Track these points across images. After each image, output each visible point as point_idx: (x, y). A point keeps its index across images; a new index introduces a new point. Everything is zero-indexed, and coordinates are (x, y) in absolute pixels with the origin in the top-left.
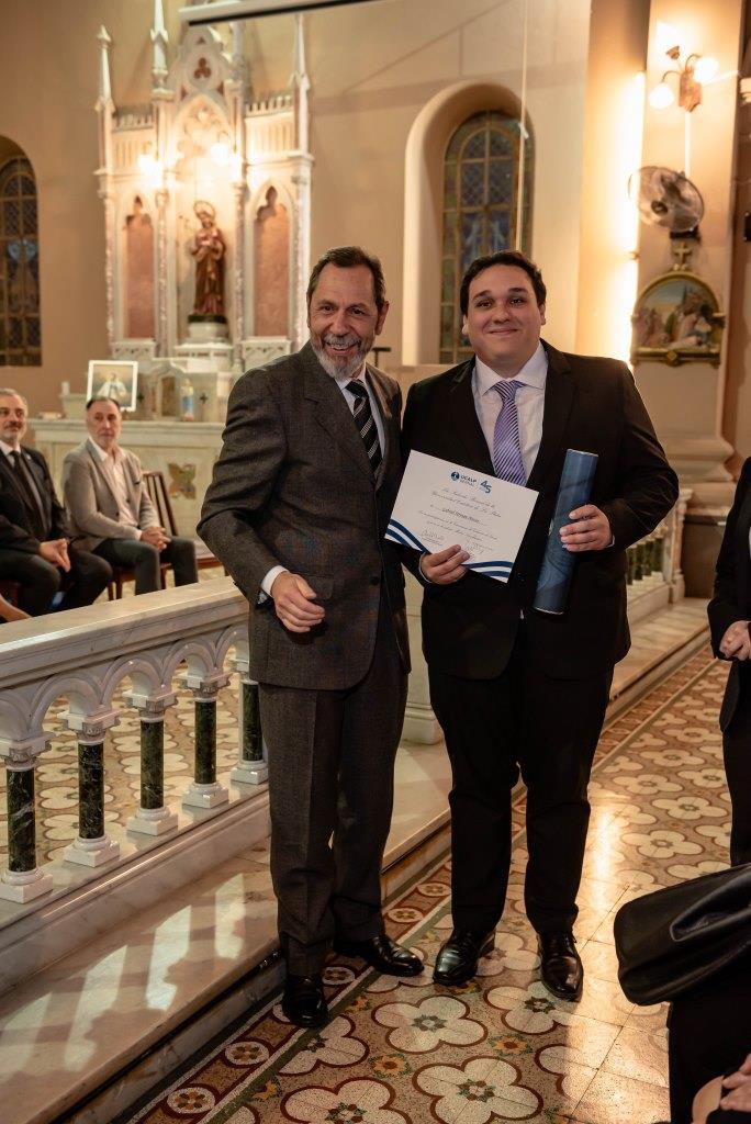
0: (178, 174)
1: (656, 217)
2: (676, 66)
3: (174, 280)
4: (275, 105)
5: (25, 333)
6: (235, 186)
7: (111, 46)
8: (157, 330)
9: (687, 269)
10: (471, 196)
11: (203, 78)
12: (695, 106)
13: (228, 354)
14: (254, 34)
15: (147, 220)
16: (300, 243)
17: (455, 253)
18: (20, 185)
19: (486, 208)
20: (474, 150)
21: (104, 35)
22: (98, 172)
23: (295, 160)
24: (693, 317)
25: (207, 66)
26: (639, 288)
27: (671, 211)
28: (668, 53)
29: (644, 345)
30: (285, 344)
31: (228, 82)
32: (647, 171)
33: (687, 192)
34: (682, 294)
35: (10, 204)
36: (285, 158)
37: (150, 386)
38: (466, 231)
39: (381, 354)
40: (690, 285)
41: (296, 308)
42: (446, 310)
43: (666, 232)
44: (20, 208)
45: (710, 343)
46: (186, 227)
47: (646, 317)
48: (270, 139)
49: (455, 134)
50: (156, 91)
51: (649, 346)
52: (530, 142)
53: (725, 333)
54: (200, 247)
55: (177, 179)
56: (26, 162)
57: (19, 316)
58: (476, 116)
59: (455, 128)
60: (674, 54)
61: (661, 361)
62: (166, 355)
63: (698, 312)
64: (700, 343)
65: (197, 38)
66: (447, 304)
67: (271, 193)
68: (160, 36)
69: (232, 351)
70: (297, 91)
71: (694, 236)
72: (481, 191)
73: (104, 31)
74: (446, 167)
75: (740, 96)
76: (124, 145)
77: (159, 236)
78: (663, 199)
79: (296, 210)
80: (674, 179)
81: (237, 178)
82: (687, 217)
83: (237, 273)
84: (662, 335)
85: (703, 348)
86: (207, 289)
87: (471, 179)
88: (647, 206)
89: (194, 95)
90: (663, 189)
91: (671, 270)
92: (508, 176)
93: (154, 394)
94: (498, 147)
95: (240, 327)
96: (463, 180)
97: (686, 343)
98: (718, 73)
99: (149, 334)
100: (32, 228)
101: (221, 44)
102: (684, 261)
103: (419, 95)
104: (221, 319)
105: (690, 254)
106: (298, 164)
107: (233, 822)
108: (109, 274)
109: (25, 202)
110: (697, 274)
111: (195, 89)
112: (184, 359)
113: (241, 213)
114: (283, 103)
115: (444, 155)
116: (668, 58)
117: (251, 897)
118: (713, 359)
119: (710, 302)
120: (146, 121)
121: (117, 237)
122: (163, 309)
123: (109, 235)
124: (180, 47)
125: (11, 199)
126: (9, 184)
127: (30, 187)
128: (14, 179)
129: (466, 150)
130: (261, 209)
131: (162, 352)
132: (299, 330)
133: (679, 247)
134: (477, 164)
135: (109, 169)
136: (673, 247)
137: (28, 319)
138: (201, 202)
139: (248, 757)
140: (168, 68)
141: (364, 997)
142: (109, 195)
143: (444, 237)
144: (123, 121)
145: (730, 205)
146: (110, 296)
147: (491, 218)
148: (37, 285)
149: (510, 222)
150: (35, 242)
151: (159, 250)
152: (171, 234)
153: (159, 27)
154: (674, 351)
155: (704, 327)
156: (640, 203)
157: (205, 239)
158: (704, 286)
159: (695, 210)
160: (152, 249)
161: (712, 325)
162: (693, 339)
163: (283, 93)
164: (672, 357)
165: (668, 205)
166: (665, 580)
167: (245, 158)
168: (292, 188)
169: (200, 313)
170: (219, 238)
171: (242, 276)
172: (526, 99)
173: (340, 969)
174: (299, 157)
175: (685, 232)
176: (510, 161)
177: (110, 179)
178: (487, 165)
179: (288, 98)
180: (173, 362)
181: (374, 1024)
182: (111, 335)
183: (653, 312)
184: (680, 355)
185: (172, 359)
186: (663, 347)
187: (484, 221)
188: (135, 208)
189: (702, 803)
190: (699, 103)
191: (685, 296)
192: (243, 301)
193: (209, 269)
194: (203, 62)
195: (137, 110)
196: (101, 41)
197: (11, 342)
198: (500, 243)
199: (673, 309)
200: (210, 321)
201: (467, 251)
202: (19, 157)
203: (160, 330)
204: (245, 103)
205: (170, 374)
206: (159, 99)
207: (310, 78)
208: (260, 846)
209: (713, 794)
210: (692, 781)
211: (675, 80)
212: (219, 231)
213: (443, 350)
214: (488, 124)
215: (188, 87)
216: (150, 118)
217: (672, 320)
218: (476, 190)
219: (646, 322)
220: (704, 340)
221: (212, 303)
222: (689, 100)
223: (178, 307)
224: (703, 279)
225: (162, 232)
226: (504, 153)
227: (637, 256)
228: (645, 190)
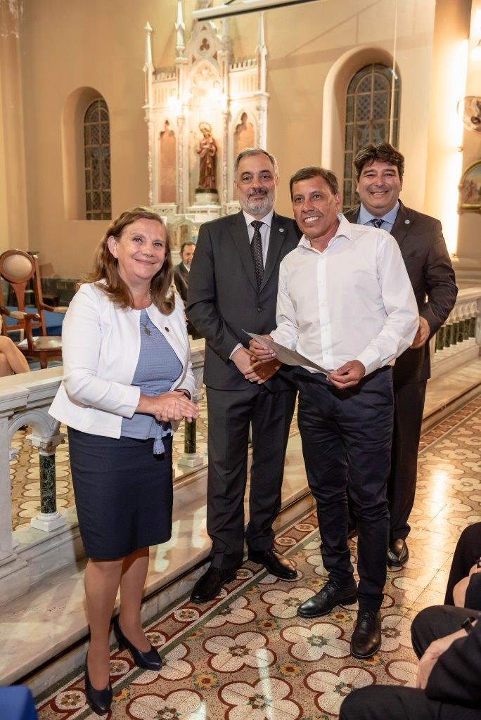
0: (190, 106)
1: (474, 126)
3: (188, 169)
4: (247, 65)
5: (102, 201)
6: (223, 113)
7: (152, 33)
8: (177, 197)
10: (362, 115)
11: (205, 49)
13: (218, 211)
14: (235, 24)
15: (172, 133)
17: (352, 149)
18: (100, 115)
19: (372, 122)
20: (365, 87)
21: (149, 27)
22: (144, 107)
23: (258, 97)
25: (207, 43)
26: (463, 168)
29: (466, 202)
31: (220, 52)
32: (469, 99)
35: (94, 126)
36: (253, 95)
37: (174, 231)
38: (360, 136)
43: (480, 135)
44: (100, 129)
46: (195, 137)
47: (467, 185)
48: (244, 84)
49: (351, 81)
50: (177, 59)
51: (469, 203)
52: (398, 82)
54: (202, 149)
55: (190, 109)
56: (103, 102)
57: (99, 190)
58: (366, 68)
59: (353, 75)
61: (476, 212)
62: (183, 213)
65: (201, 27)
67: (244, 116)
68: (180, 27)
69: (221, 209)
70: (260, 56)
72: (369, 111)
73: (148, 24)
74: (347, 98)
76: (159, 91)
77: (179, 143)
78: (478, 115)
79: (259, 126)
81: (224, 108)
83: (224, 164)
84: (477, 196)
86: (206, 174)
87: (362, 104)
88: (469, 119)
89: (200, 60)
90: (478, 110)
92: (385, 102)
93: (176, 235)
94: (379, 85)
95: (225, 195)
96: (357, 105)
99: (173, 200)
100: (106, 139)
101: (216, 30)
103: (332, 55)
104: (214, 191)
106: (260, 99)
108: (150, 166)
109: (103, 125)
111: (201, 57)
112: (193, 214)
113: (227, 128)
114: (252, 64)
115: (346, 91)
120: (172, 77)
121: (155, 143)
122: (181, 185)
123: (150, 143)
124: (193, 32)
125: (94, 123)
126: (94, 115)
127: (105, 116)
128: (96, 112)
129: (360, 87)
130: (238, 126)
131: (180, 210)
134: (367, 95)
135: (150, 105)
137: (104, 193)
138: (203, 123)
140: (185, 45)
142: (150, 120)
143: (346, 141)
144: (158, 77)
146: (150, 178)
147: (375, 127)
148: (110, 172)
149: (386, 130)
150: (108, 149)
151: (179, 151)
152: (186, 142)
153: (180, 22)
156: (464, 118)
157: (206, 144)
160: (175, 149)
163: (252, 57)
166: (476, 342)
167: (229, 96)
168: (257, 112)
169: (202, 188)
170: (213, 143)
171: (227, 165)
172: (397, 57)
174: (261, 95)
176: (386, 93)
177: (150, 110)
178: (372, 98)
179: (254, 60)
180: (187, 216)
182: (151, 201)
183: (472, 183)
185: (186, 215)
186: (478, 203)
187: (370, 129)
188: (165, 127)
192: (227, 180)
193: (208, 162)
194: (205, 41)
195: (166, 70)
196: (146, 31)
197: (94, 206)
200: (208, 192)
202: (99, 99)
203: (179, 197)
204: (229, 64)
205: (185, 223)
206: (179, 63)
207: (267, 48)
212: (213, 140)
213: (345, 207)
214: (373, 71)
215: (197, 56)
216: (174, 74)
218: (365, 111)
219: (467, 189)
221: (209, 181)
223: (190, 184)
225: (181, 141)
226: (383, 88)
227: (462, 149)
228: (467, 110)
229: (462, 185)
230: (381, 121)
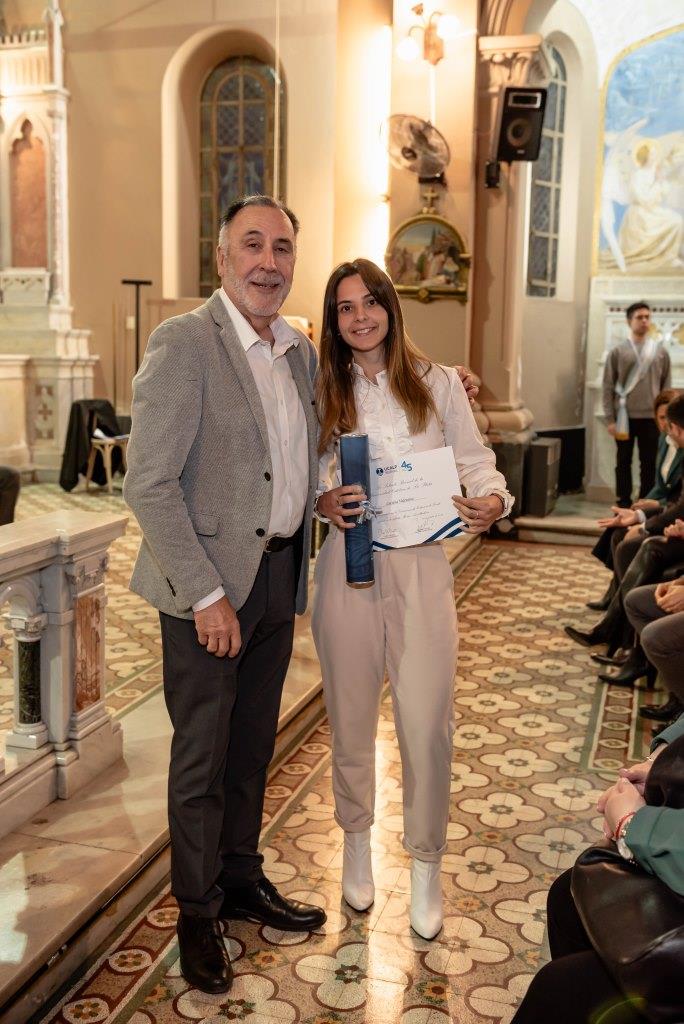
1: (406, 163)
2: (421, 22)
4: (28, 40)
9: (436, 213)
10: (227, 137)
12: (438, 60)
16: (58, 176)
17: (211, 190)
19: (242, 148)
20: (228, 93)
23: (50, 94)
24: (442, 257)
26: (391, 229)
27: (419, 157)
28: (413, 9)
29: (397, 282)
30: (44, 275)
32: (398, 119)
33: (434, 140)
34: (431, 236)
36: (40, 92)
38: (223, 171)
39: (143, 288)
40: (438, 227)
41: (54, 241)
42: (205, 245)
43: (415, 177)
45: (457, 282)
47: (398, 256)
48: (24, 72)
49: (208, 78)
51: (402, 283)
52: (284, 85)
53: (470, 273)
58: (230, 61)
59: (209, 71)
60: (419, 11)
61: (413, 298)
63: (446, 253)
64: (448, 282)
66: (206, 240)
67: (26, 125)
70: (50, 26)
71: (441, 181)
72: (237, 132)
74: (202, 108)
75: (479, 54)
78: (412, 146)
79: (53, 144)
80: (422, 127)
82: (434, 164)
84: (414, 274)
85: (452, 287)
87: (226, 120)
88: (398, 152)
90: (412, 137)
91: (421, 213)
92: (262, 119)
94: (252, 91)
96: (218, 120)
97: (435, 281)
98: (458, 30)
102: (432, 205)
103: (176, 36)
105: (437, 198)
106: (54, 98)
107: (11, 794)
110: (445, 217)
114: (37, 38)
115: (198, 97)
116: (414, 14)
117: (34, 881)
118: (461, 297)
119: (457, 244)
129: (221, 91)
130: (17, 142)
132: (58, 262)
133: (427, 191)
134: (231, 106)
136: (421, 190)
139: (24, 719)
141: (163, 984)
143: (201, 176)
145: (473, 155)
147: (247, 157)
149: (265, 165)
154: (426, 289)
155: (452, 267)
156: (390, 148)
158: (451, 228)
159: (441, 157)
161: (459, 266)
162: (442, 278)
163: (37, 27)
164: (424, 294)
165: (417, 151)
168: (48, 121)
172: (279, 46)
173: (135, 952)
174: (55, 92)
175: (433, 178)
176: (263, 105)
178: (241, 108)
179: (41, 33)
181: (177, 1017)
184: (431, 292)
186: (415, 285)
187: (240, 160)
189: (481, 730)
190: (441, 58)
191: (434, 237)
198: (256, 184)
199: (423, 250)
201: (224, 189)
207: (63, 14)
208: (39, 817)
209: (491, 720)
210: (469, 707)
211: (419, 35)
214: (241, 68)
217: (423, 258)
218: (231, 131)
219: (398, 261)
220: (452, 278)
222: (433, 54)
224: (450, 222)
226: (257, 97)
227: (388, 199)
228: (395, 137)
229: (390, 255)
230: (257, 148)
